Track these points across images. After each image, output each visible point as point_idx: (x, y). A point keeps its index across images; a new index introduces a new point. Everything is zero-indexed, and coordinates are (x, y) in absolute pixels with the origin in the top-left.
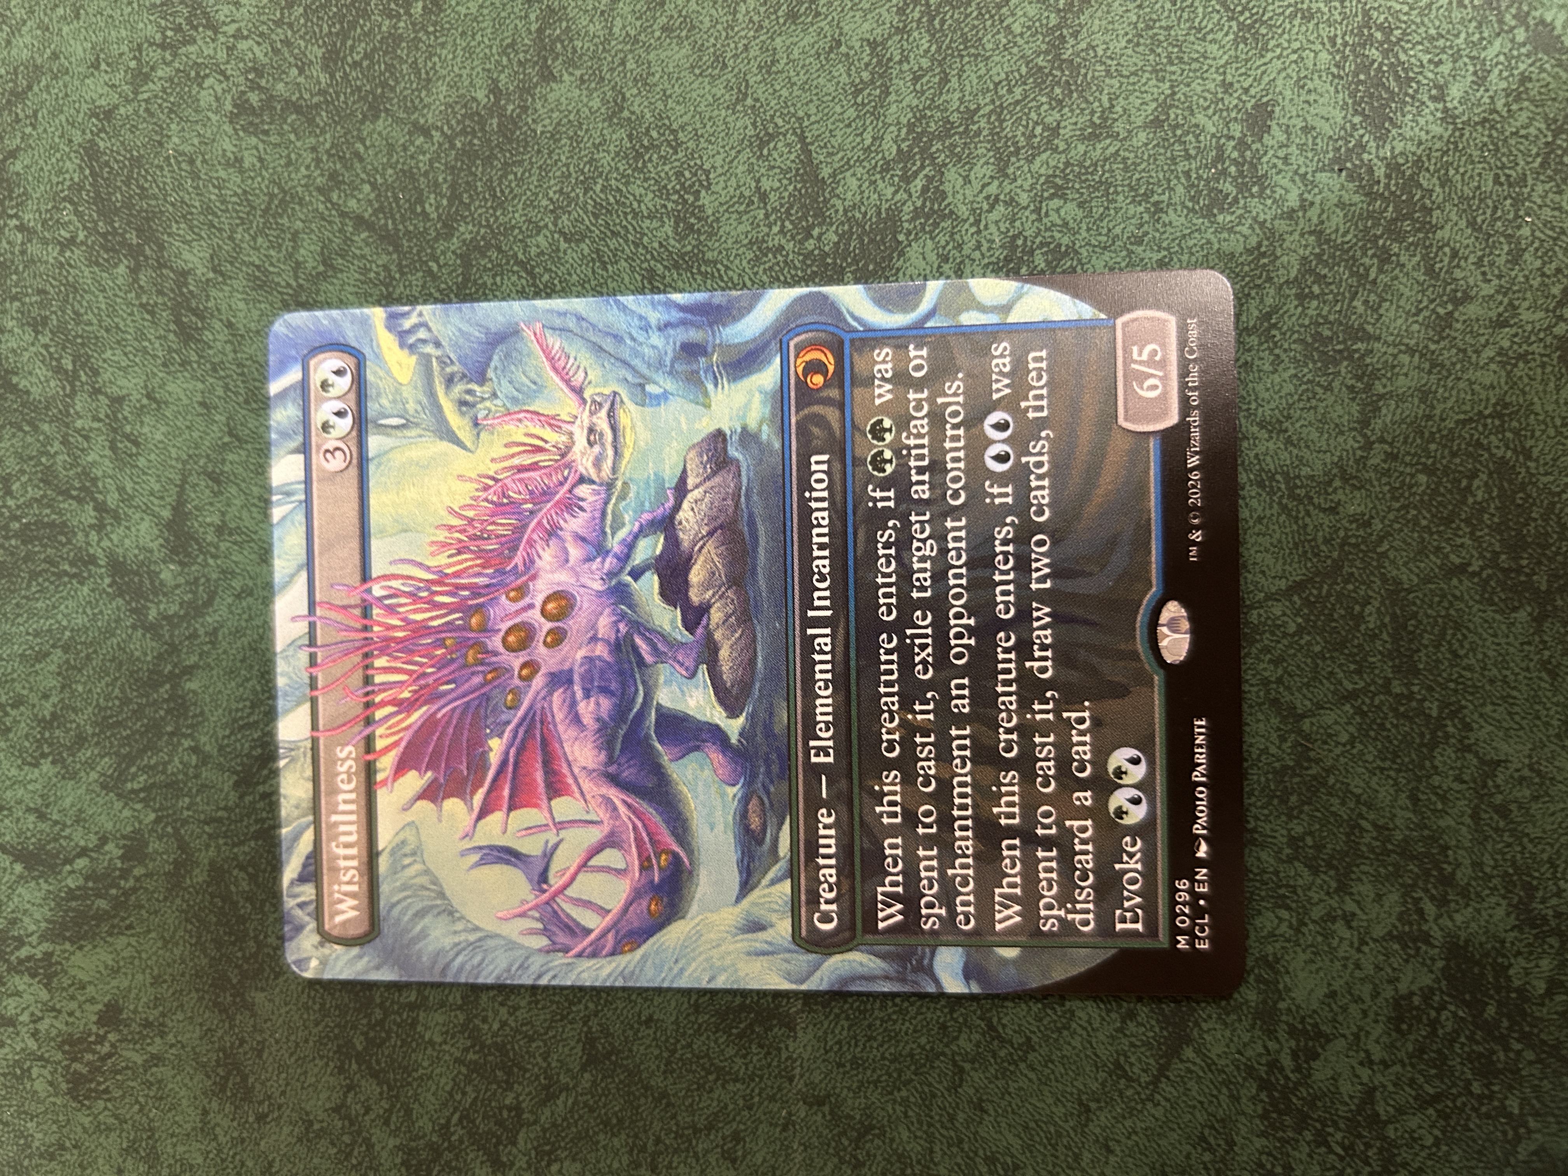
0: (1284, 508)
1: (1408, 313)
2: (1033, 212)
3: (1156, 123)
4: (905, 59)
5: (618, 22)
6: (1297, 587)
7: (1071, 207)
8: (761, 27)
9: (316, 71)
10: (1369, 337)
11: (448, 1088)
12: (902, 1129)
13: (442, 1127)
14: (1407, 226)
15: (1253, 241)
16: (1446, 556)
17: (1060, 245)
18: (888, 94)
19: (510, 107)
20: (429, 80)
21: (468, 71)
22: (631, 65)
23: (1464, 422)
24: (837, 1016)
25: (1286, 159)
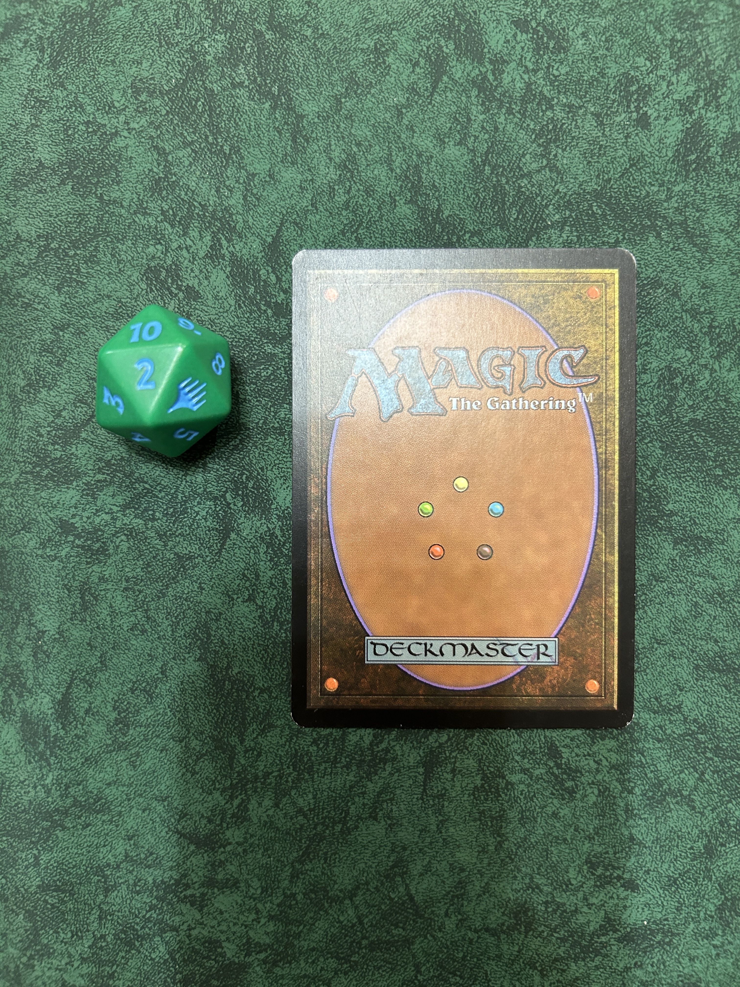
0: (449, 893)
1: (537, 950)
2: (593, 782)
3: (632, 838)
4: (671, 722)
5: (702, 580)
6: (411, 898)
7: (594, 799)
8: (693, 652)
9: (691, 415)
10: (527, 933)
11: (163, 482)
12: (152, 712)
13: (143, 479)
14: (577, 950)
15: (574, 882)
16: (424, 965)
17: (576, 793)
18: (654, 713)
19: (662, 522)
20: (680, 478)
21: (683, 499)
22: (679, 585)
23: (486, 974)
24: (206, 682)
25: (612, 897)
